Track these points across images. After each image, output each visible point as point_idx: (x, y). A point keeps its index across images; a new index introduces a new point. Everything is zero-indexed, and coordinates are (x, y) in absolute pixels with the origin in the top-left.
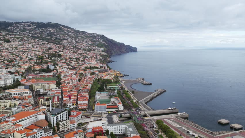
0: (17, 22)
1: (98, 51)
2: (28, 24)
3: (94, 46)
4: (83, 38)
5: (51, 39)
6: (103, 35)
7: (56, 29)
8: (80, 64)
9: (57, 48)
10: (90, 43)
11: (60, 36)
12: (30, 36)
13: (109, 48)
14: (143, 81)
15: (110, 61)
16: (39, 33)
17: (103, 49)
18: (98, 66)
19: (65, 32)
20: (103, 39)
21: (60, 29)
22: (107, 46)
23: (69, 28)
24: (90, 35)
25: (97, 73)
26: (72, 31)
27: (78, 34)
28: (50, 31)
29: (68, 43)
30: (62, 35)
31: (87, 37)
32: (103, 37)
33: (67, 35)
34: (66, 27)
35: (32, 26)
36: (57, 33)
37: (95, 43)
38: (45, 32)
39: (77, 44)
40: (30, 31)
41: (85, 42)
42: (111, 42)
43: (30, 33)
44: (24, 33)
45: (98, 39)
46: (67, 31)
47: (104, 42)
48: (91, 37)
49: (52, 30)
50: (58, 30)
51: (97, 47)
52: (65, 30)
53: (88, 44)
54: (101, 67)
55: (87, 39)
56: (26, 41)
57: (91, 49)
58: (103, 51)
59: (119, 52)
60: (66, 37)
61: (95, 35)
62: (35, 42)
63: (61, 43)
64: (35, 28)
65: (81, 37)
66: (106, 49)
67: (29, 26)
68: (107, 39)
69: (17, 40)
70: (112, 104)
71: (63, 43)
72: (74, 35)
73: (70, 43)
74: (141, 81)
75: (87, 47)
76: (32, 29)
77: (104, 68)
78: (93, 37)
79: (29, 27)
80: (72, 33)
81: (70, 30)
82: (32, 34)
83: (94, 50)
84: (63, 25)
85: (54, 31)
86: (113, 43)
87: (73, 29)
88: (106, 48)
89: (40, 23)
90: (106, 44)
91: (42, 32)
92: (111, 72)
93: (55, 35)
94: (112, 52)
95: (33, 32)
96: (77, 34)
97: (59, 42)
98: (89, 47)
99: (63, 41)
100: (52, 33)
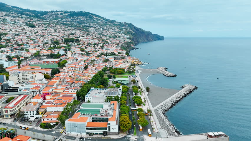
0: (51, 11)
1: (123, 38)
2: (61, 12)
3: (120, 34)
4: (112, 26)
5: (80, 26)
6: (130, 24)
7: (86, 18)
8: (96, 50)
9: (81, 34)
10: (117, 30)
11: (89, 24)
12: (60, 23)
13: (135, 36)
14: (166, 71)
15: (134, 48)
16: (69, 21)
17: (128, 36)
18: (116, 53)
19: (95, 21)
20: (130, 27)
21: (90, 17)
22: (134, 34)
23: (99, 17)
24: (118, 24)
25: (112, 60)
26: (101, 20)
27: (107, 22)
28: (81, 19)
29: (95, 30)
30: (91, 23)
31: (116, 25)
32: (130, 25)
33: (97, 23)
34: (97, 16)
35: (64, 14)
36: (87, 21)
37: (122, 31)
38: (75, 20)
39: (104, 32)
40: (62, 19)
41: (112, 30)
42: (139, 31)
43: (61, 21)
44: (56, 21)
45: (125, 27)
46: (97, 19)
47: (131, 30)
48: (119, 25)
49: (82, 18)
50: (88, 18)
51: (123, 34)
52: (95, 18)
53: (115, 31)
54: (119, 53)
55: (115, 27)
56: (53, 27)
57: (116, 36)
58: (128, 38)
59: (146, 41)
60: (95, 25)
61: (124, 24)
62: (61, 28)
63: (88, 30)
64: (67, 16)
65: (110, 25)
66: (132, 37)
67: (62, 14)
68: (135, 27)
69: (44, 26)
70: (102, 116)
71: (91, 30)
72: (103, 23)
73: (97, 30)
74: (163, 72)
75: (113, 34)
76: (64, 17)
77: (121, 55)
78: (121, 25)
79: (62, 16)
80: (102, 21)
81: (99, 18)
82: (64, 22)
83: (119, 37)
84: (94, 14)
85: (84, 19)
86: (140, 31)
87: (103, 17)
88: (133, 35)
89: (72, 12)
90: (132, 32)
91: (73, 20)
92: (129, 59)
93: (85, 23)
94: (139, 40)
95: (64, 20)
96: (105, 22)
97: (86, 29)
98: (115, 34)
99: (90, 28)
100: (82, 21)
